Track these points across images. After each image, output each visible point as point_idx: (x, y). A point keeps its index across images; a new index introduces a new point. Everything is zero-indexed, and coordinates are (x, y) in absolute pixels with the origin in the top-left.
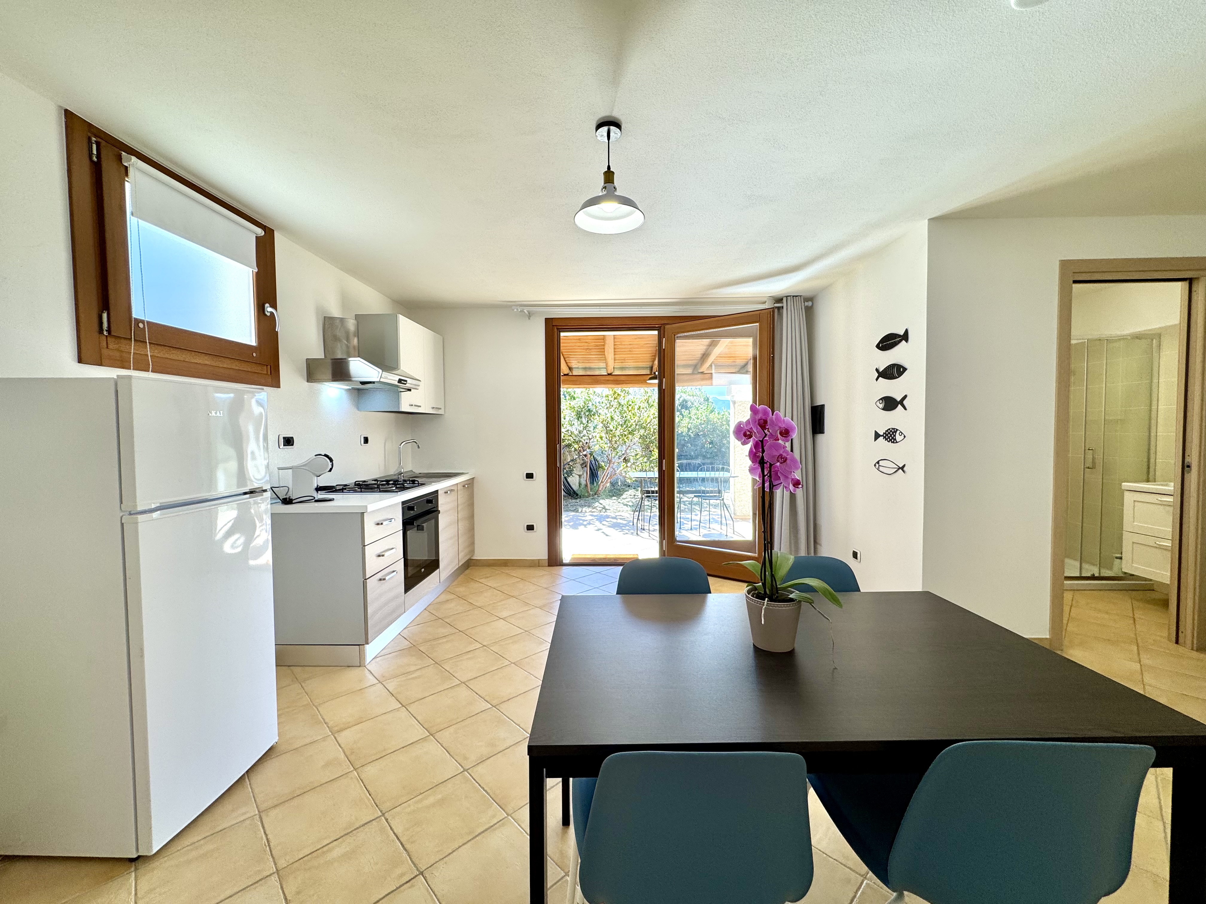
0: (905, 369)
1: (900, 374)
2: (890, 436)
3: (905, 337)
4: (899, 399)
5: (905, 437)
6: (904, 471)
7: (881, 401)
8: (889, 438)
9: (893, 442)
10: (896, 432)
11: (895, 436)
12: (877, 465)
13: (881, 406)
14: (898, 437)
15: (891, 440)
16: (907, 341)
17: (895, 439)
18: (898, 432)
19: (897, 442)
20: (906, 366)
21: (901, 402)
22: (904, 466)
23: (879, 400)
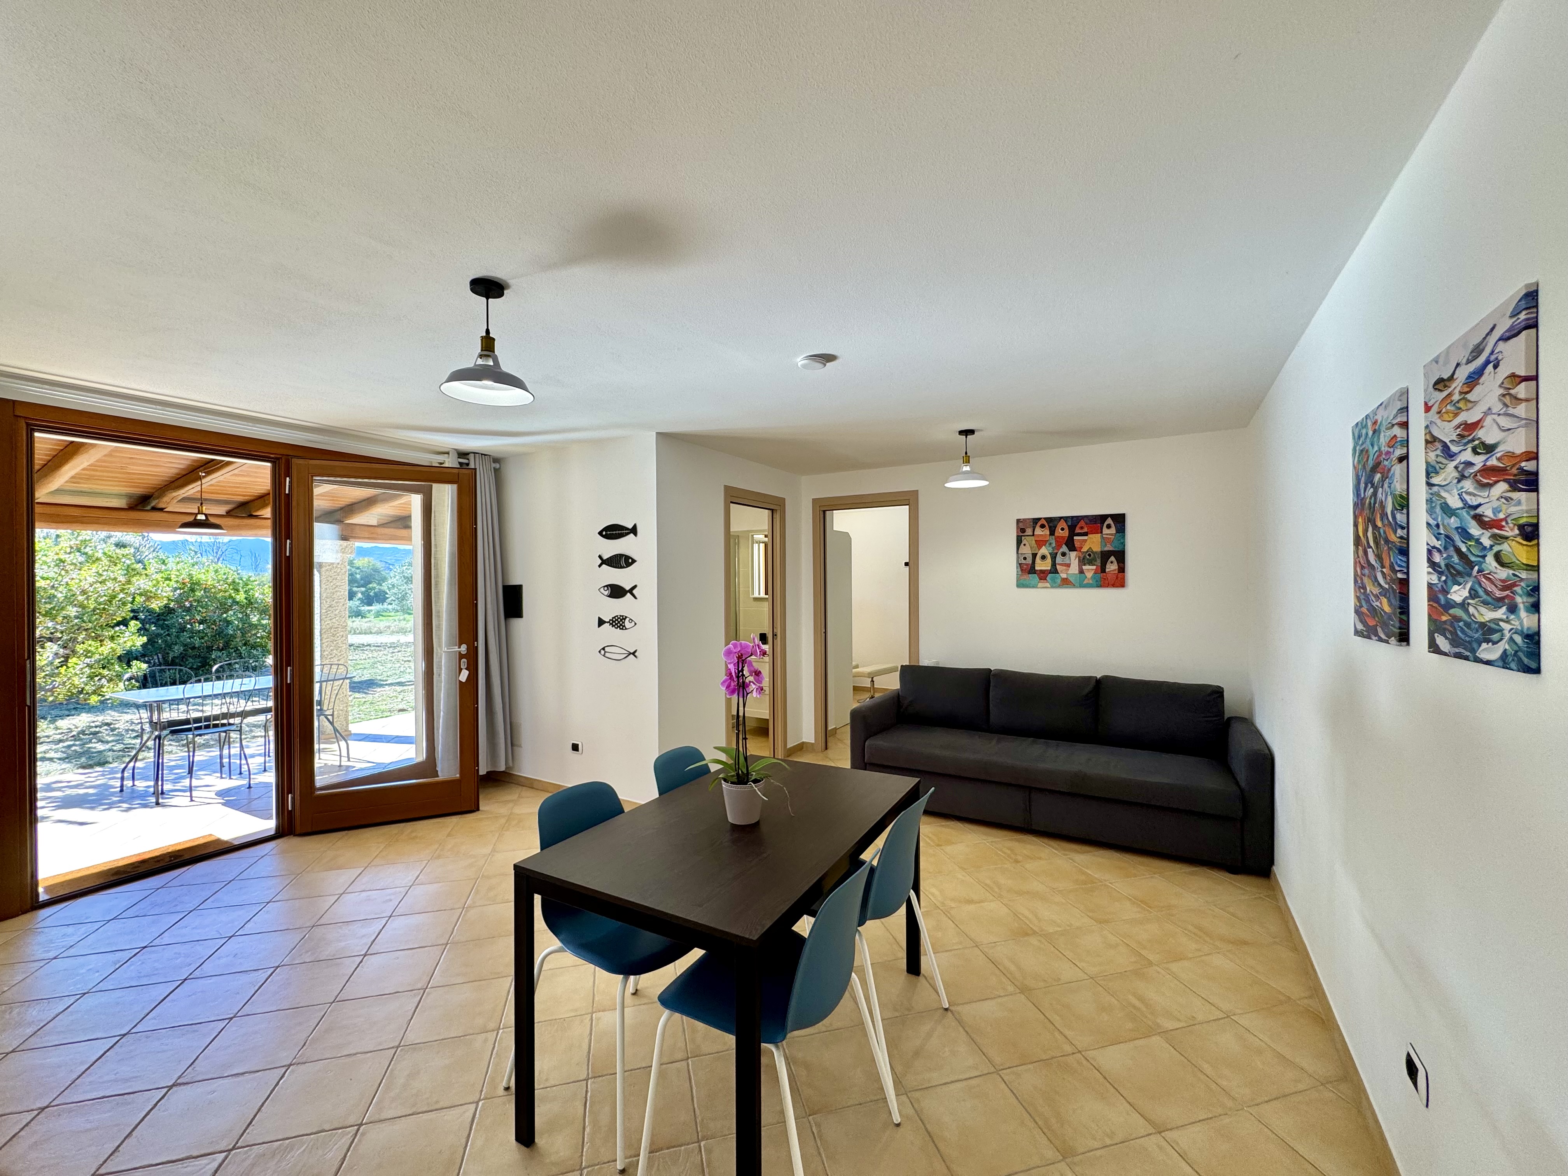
0: (634, 561)
1: (628, 565)
2: (618, 622)
3: (634, 530)
4: (628, 589)
5: (635, 624)
6: (635, 656)
7: (606, 588)
8: (616, 624)
9: (622, 629)
10: (625, 619)
11: (624, 623)
12: (603, 652)
13: (606, 593)
14: (627, 624)
15: (619, 627)
16: (636, 534)
17: (624, 626)
18: (628, 619)
19: (626, 629)
20: (635, 558)
21: (631, 591)
22: (635, 651)
23: (604, 587)
